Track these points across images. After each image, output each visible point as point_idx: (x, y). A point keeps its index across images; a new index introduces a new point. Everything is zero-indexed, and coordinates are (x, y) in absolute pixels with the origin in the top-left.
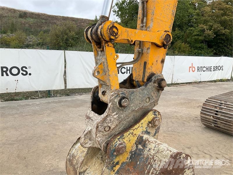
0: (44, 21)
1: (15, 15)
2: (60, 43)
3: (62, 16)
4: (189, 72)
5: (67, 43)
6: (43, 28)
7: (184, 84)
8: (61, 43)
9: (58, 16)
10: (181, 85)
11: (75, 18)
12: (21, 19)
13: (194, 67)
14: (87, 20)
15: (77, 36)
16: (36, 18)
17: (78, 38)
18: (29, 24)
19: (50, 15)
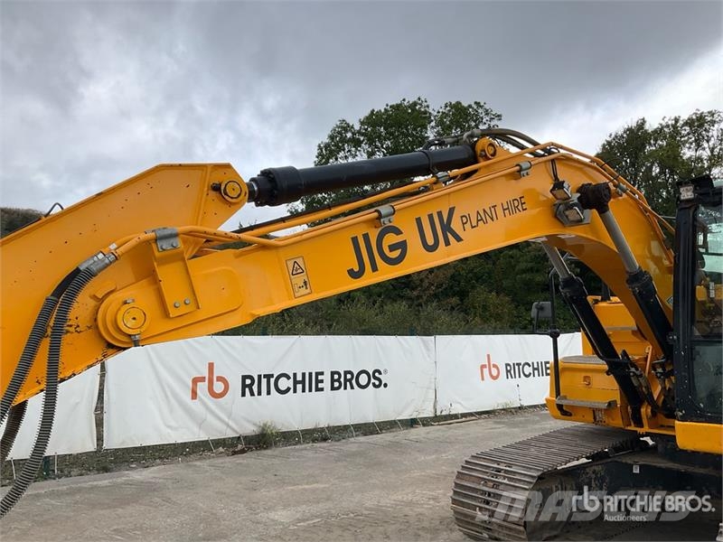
4: (483, 379)
7: (474, 418)
13: (495, 366)
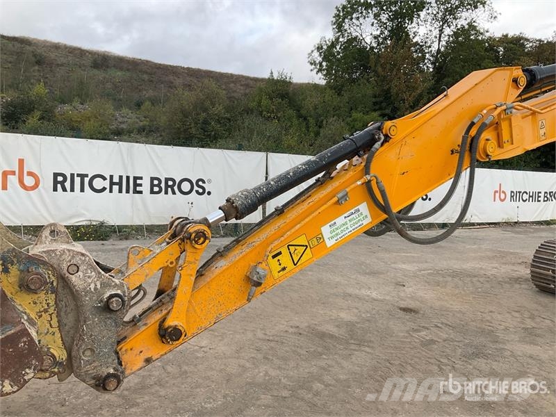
0: (146, 77)
1: (84, 62)
2: (189, 130)
3: (186, 67)
5: (206, 129)
6: (145, 92)
8: (193, 129)
9: (176, 67)
10: (478, 227)
11: (216, 72)
12: (96, 72)
14: (243, 77)
15: (228, 115)
16: (128, 70)
17: (229, 120)
18: (113, 83)
19: (160, 64)
